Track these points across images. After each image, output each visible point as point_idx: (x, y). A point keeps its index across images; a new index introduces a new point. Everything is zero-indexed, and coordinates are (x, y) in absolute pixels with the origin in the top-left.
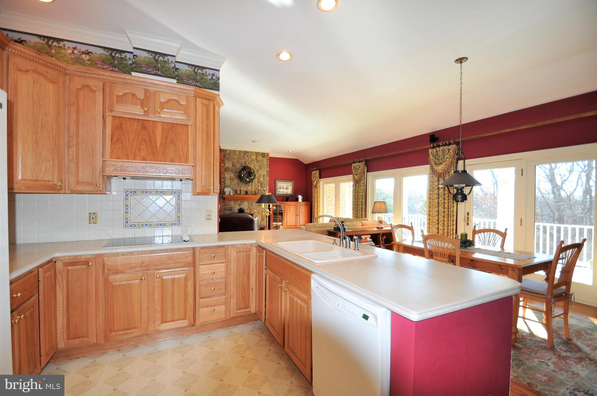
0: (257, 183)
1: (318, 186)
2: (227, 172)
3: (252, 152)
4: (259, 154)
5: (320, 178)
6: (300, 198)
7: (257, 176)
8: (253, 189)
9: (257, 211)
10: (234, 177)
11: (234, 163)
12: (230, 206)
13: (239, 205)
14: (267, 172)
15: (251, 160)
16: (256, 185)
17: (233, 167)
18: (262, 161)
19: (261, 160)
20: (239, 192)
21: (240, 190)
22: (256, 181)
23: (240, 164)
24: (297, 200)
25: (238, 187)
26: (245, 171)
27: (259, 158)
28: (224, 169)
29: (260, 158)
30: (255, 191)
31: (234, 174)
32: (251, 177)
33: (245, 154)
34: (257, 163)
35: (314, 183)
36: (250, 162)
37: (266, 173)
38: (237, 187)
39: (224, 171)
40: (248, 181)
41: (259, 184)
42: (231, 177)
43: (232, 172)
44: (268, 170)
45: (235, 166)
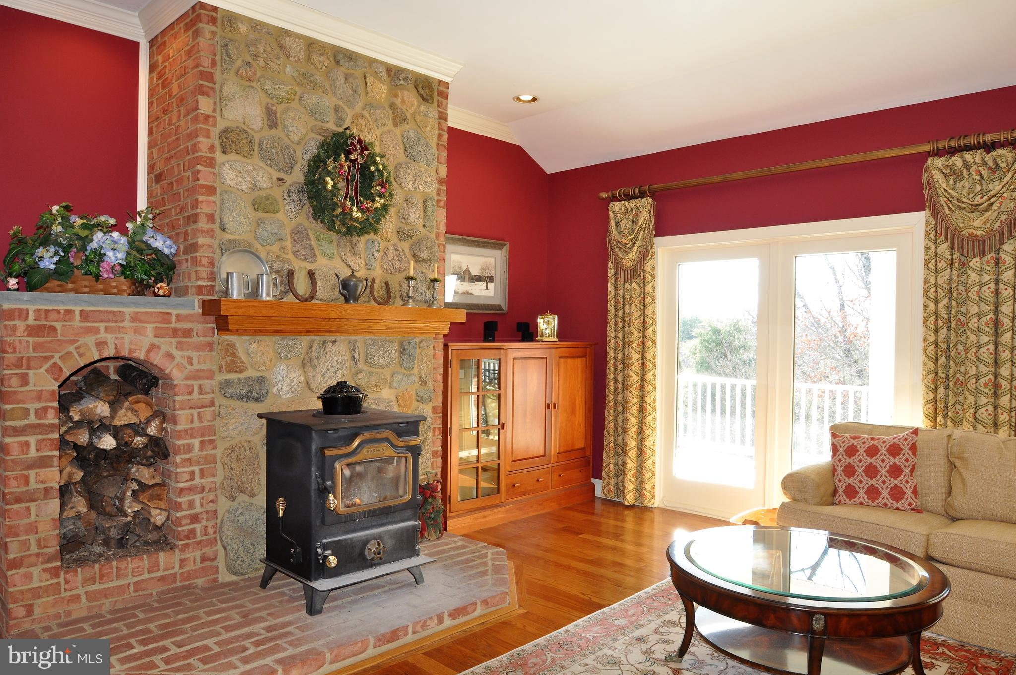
0: (395, 240)
1: (648, 268)
2: (233, 156)
3: (372, 61)
4: (406, 79)
5: (656, 236)
6: (547, 325)
7: (399, 196)
8: (377, 273)
9: (393, 398)
10: (278, 192)
11: (279, 109)
12: (250, 373)
13: (303, 365)
14: (440, 181)
15: (368, 105)
16: (391, 248)
17: (271, 127)
18: (418, 118)
19: (413, 115)
20: (302, 286)
21: (311, 274)
22: (389, 225)
23: (312, 113)
24: (528, 333)
25: (295, 254)
26: (347, 159)
27: (403, 102)
28: (215, 132)
29: (410, 99)
30: (387, 284)
31: (276, 175)
32: (373, 201)
33: (338, 62)
34: (395, 125)
35: (629, 259)
36: (363, 116)
37: (436, 185)
38: (290, 256)
39: (217, 143)
40: (356, 220)
41: (405, 246)
42: (254, 188)
43: (264, 159)
44: (443, 172)
45: (285, 126)
